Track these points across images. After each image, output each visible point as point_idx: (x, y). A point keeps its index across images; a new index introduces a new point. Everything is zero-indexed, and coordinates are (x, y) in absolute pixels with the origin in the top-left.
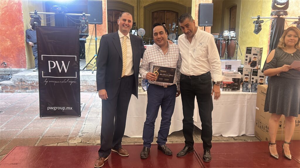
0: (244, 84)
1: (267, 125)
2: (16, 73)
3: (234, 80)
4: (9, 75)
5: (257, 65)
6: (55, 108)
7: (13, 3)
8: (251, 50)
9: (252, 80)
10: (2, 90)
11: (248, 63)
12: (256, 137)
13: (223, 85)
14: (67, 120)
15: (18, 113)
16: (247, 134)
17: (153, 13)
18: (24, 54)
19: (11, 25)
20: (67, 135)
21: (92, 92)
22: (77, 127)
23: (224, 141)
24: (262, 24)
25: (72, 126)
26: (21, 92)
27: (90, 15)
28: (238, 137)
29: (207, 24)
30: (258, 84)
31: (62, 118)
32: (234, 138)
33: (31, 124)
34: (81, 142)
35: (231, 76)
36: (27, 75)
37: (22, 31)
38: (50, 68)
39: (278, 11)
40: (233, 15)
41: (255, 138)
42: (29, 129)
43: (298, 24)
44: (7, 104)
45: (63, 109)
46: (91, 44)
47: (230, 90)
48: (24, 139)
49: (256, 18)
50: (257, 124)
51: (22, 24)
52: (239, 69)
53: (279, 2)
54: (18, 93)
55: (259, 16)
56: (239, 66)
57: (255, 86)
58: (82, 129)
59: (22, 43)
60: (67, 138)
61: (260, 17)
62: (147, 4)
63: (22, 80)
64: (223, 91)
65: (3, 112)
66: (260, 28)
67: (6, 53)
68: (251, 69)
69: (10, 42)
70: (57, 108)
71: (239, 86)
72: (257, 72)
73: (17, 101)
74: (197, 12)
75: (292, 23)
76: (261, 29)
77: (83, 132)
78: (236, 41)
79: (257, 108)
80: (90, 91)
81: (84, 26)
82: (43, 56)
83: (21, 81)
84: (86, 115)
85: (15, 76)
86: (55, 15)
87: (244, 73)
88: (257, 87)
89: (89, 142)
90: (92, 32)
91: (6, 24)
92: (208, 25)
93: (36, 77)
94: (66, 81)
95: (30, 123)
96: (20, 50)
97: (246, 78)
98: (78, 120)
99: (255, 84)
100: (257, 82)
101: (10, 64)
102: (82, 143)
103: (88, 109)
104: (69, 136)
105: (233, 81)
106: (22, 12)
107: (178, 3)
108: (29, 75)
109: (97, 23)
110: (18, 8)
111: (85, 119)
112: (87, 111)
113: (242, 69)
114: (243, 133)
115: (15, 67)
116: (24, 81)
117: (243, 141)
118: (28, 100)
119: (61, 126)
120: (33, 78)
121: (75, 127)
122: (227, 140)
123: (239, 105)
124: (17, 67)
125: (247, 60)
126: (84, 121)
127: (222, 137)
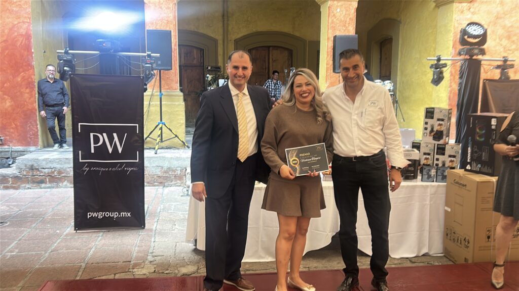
0: (425, 169)
1: (465, 236)
2: (21, 155)
4: (8, 158)
5: (444, 137)
6: (100, 215)
7: (16, 34)
8: (432, 113)
11: (428, 134)
12: (447, 258)
14: (123, 234)
15: (34, 225)
16: (431, 253)
17: (250, 50)
18: (36, 121)
19: (13, 71)
20: (128, 260)
21: (155, 186)
22: (141, 247)
23: (395, 264)
24: (444, 69)
25: (134, 244)
26: (31, 189)
27: (159, 55)
28: (416, 259)
31: (114, 232)
32: (411, 259)
33: (61, 242)
34: (155, 271)
36: (43, 158)
37: (33, 82)
38: (92, 146)
39: (470, 49)
40: (386, 54)
41: (445, 259)
42: (60, 251)
43: (503, 69)
44: (11, 208)
45: (115, 215)
46: (151, 103)
48: (55, 269)
49: (435, 60)
50: (447, 235)
51: (31, 71)
52: (414, 144)
53: (471, 33)
54: (26, 190)
55: (440, 56)
56: (412, 140)
57: (442, 172)
58: (152, 248)
59: (32, 103)
60: (127, 265)
61: (441, 58)
62: (240, 36)
63: (34, 167)
65: (7, 223)
66: (441, 75)
67: (3, 120)
68: (435, 144)
69: (10, 101)
71: (416, 173)
72: (444, 149)
73: (27, 203)
74: (331, 50)
75: (493, 68)
76: (443, 78)
77: (154, 254)
79: (446, 208)
80: (152, 185)
81: (149, 74)
82: (81, 125)
83: (32, 169)
84: (153, 225)
85: (20, 159)
86: (100, 55)
87: (423, 150)
88: (446, 174)
89: (167, 272)
90: (152, 85)
91: (5, 71)
93: (58, 161)
94: (120, 167)
95: (59, 241)
96: (28, 116)
97: (426, 159)
98: (142, 234)
99: (441, 169)
100: (444, 165)
101: (11, 140)
102: (156, 274)
103: (155, 216)
104: (132, 262)
106: (33, 51)
107: (292, 33)
108: (46, 159)
109: (163, 68)
110: (25, 42)
111: (154, 233)
112: (154, 219)
113: (419, 144)
114: (425, 251)
115: (19, 144)
116: (37, 169)
117: (426, 264)
118: (46, 202)
119: (114, 245)
120: (52, 164)
121: (139, 246)
122: (400, 264)
123: (416, 204)
124: (22, 145)
125: (427, 129)
126: (152, 236)
127: (391, 259)
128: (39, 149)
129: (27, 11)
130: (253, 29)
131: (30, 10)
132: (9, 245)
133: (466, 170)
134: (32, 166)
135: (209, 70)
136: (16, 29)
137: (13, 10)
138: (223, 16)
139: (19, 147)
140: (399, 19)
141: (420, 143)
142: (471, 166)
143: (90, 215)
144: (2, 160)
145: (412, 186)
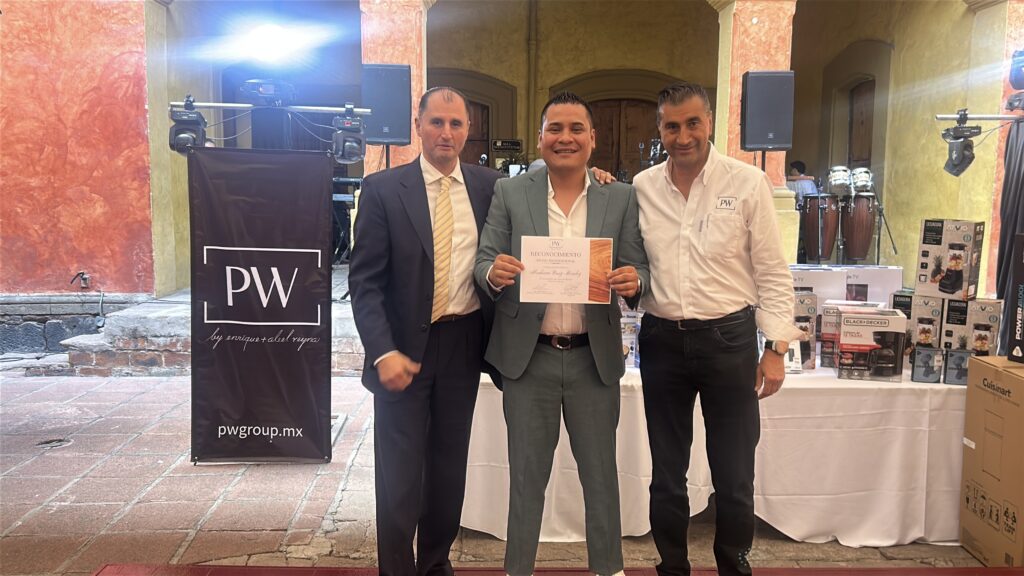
0: (919, 353)
1: (1007, 505)
2: (120, 309)
3: (881, 337)
4: (95, 315)
5: (965, 284)
6: (243, 432)
7: (116, 75)
8: (939, 231)
9: (945, 339)
10: (72, 365)
11: (929, 276)
12: (968, 552)
13: (841, 358)
14: (285, 471)
15: (119, 447)
16: (931, 539)
18: (149, 244)
19: (110, 147)
20: (283, 526)
22: (316, 499)
23: (848, 561)
24: (975, 140)
25: (301, 494)
26: (131, 375)
27: (369, 110)
28: (896, 549)
29: (770, 141)
30: (970, 352)
31: (268, 467)
32: (883, 551)
33: (162, 483)
34: (331, 552)
35: (870, 322)
36: (156, 315)
37: (145, 169)
38: (230, 291)
40: (861, 112)
41: (963, 554)
42: (155, 503)
44: (83, 412)
45: (272, 432)
47: (867, 373)
49: (953, 119)
50: (968, 499)
51: (143, 146)
52: (897, 299)
54: (122, 378)
55: (965, 110)
56: (897, 288)
57: (958, 362)
58: (336, 504)
59: (143, 209)
60: (280, 535)
61: (969, 116)
62: (560, 79)
63: (138, 334)
64: (839, 377)
65: (69, 441)
66: (967, 153)
67: (88, 241)
68: (943, 300)
69: (102, 204)
70: (251, 430)
71: (899, 361)
72: (964, 311)
73: (117, 403)
74: (737, 103)
76: (971, 158)
77: (336, 517)
78: (876, 203)
79: (966, 441)
82: (207, 250)
83: (135, 338)
84: (349, 455)
85: (114, 320)
86: (253, 111)
87: (917, 311)
88: (966, 365)
89: (356, 555)
91: (94, 146)
92: (776, 146)
93: (184, 321)
94: (284, 335)
95: (157, 481)
96: (135, 233)
97: (924, 331)
98: (323, 473)
99: (956, 355)
100: (963, 345)
101: (102, 280)
102: (332, 558)
103: (355, 437)
104: (289, 532)
105: (875, 340)
106: (146, 107)
107: (667, 73)
108: (162, 317)
109: (393, 140)
110: (133, 91)
111: (347, 472)
112: (352, 444)
113: (908, 300)
114: (916, 533)
115: (118, 288)
116: (145, 338)
117: (917, 564)
118: (154, 403)
119: (261, 493)
120: (173, 327)
121: (310, 499)
122: (858, 560)
123: (899, 431)
124: (123, 290)
125: (926, 267)
126: (340, 478)
127: (838, 547)
128: (154, 299)
129: (139, 29)
130: (587, 64)
131: (144, 28)
132: (60, 487)
133: (1013, 358)
134: (135, 330)
135: (499, 149)
136: (116, 66)
137: (111, 30)
138: (529, 40)
139: (117, 294)
140: (889, 41)
141: (911, 297)
143: (222, 430)
144: (85, 318)
145: (890, 390)
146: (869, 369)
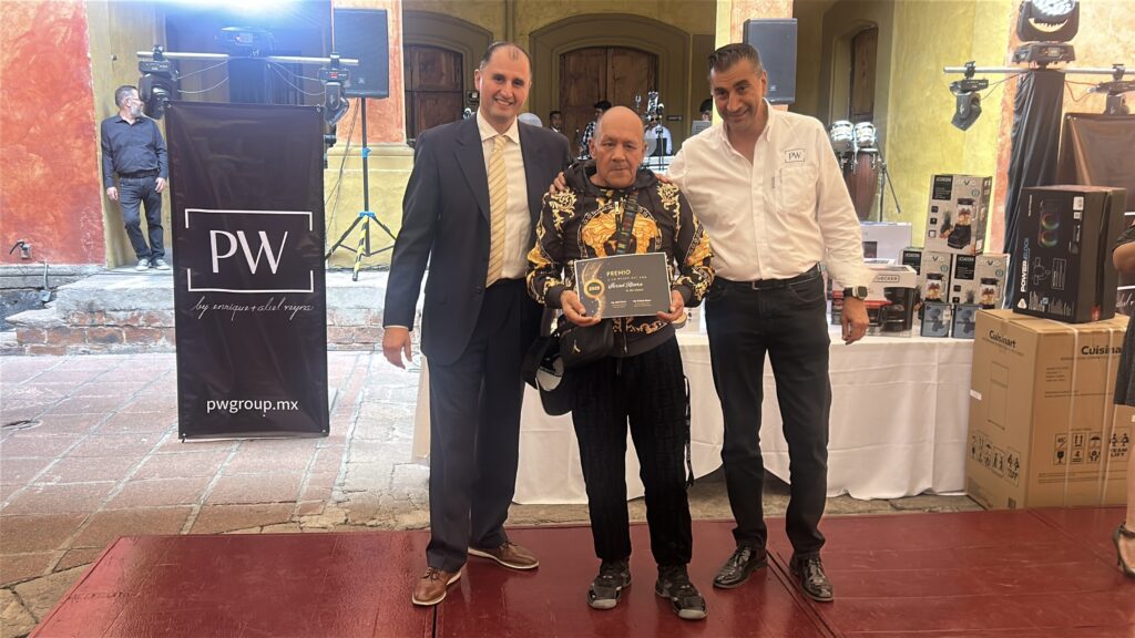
0: (929, 308)
1: (1011, 452)
2: (68, 282)
3: (892, 293)
4: (40, 289)
5: (973, 239)
6: (233, 406)
7: (52, 18)
8: (948, 186)
9: (953, 294)
10: (21, 343)
11: (939, 232)
12: (971, 498)
14: (282, 446)
15: (94, 427)
16: (938, 490)
17: (563, 56)
18: (98, 209)
19: (48, 101)
20: (291, 497)
21: (353, 349)
22: (320, 472)
23: (859, 512)
24: (982, 93)
25: (304, 467)
26: (89, 353)
27: (356, 61)
28: (906, 501)
29: (773, 94)
30: (977, 306)
31: (262, 442)
32: (893, 502)
33: (151, 461)
34: (346, 521)
35: (881, 279)
36: (112, 287)
37: (91, 124)
38: (215, 258)
39: (1044, 47)
40: (863, 64)
41: (968, 503)
42: (149, 480)
43: (1113, 93)
44: (46, 393)
45: (265, 406)
46: (345, 171)
47: (878, 329)
48: (136, 515)
49: (961, 72)
50: (974, 450)
51: (87, 99)
52: (907, 254)
53: (1044, 11)
54: (79, 358)
55: (973, 63)
56: (905, 245)
57: (966, 316)
58: (342, 476)
59: (89, 171)
60: (289, 508)
61: (976, 69)
62: (541, 24)
63: (94, 308)
65: (38, 422)
66: (974, 106)
67: (27, 207)
68: (952, 255)
69: (42, 164)
70: (243, 404)
71: (909, 317)
72: (971, 266)
73: (81, 383)
75: (1092, 91)
76: (978, 112)
77: (344, 488)
78: (879, 160)
79: (973, 393)
80: (346, 347)
81: (335, 103)
82: (189, 213)
83: (92, 312)
84: (347, 428)
85: (65, 290)
86: (229, 62)
87: (927, 266)
88: (974, 319)
89: (373, 523)
90: (348, 129)
91: (29, 98)
92: (779, 99)
93: (145, 294)
94: (275, 303)
96: (81, 197)
97: (933, 287)
98: (323, 446)
99: (964, 309)
100: (971, 300)
101: (45, 250)
102: (348, 526)
103: (350, 411)
104: (299, 503)
105: (886, 296)
106: (89, 55)
108: (121, 290)
109: (369, 93)
110: (72, 37)
111: (348, 445)
112: (348, 417)
113: (918, 255)
114: (924, 485)
115: (64, 259)
116: (102, 312)
117: (925, 512)
118: (122, 381)
119: (261, 467)
120: (134, 300)
121: (314, 472)
122: (869, 511)
123: (908, 383)
124: (71, 260)
125: (935, 223)
126: (343, 451)
127: (851, 500)
128: (105, 270)
130: (570, 8)
132: (42, 467)
133: (1018, 311)
134: (91, 304)
136: (51, 8)
139: (64, 265)
141: (920, 253)
142: (1027, 303)
144: (27, 292)
145: (900, 345)
146: (879, 325)
